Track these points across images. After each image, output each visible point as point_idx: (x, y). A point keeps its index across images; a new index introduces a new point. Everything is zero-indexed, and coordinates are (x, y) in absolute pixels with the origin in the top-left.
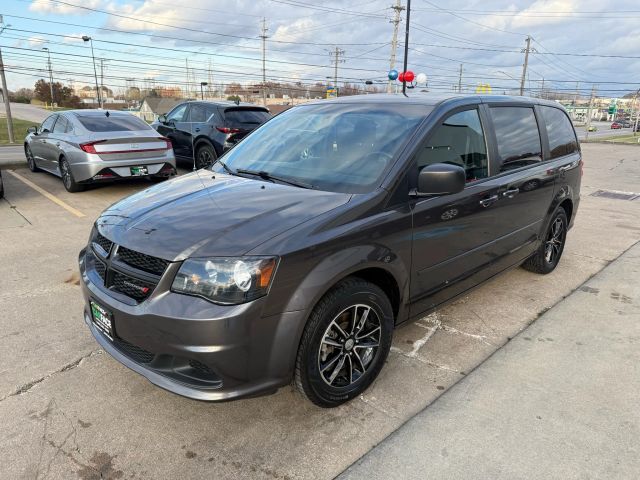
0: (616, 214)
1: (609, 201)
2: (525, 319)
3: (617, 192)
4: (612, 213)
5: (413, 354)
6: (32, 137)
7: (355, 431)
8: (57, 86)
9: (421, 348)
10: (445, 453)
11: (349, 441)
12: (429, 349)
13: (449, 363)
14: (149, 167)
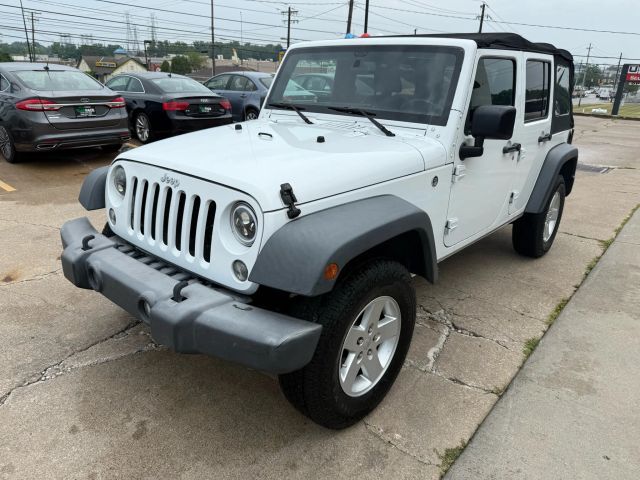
5: (430, 367)
9: (437, 359)
13: (475, 379)
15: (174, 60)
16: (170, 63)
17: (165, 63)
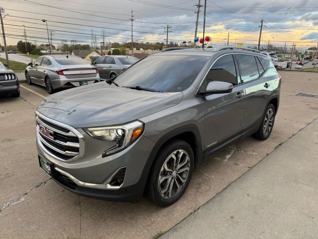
0: (309, 104)
1: (305, 98)
2: (273, 147)
3: (309, 94)
4: (307, 103)
5: (226, 160)
6: (30, 68)
7: (208, 188)
8: (28, 44)
9: (229, 158)
10: (248, 195)
11: (206, 191)
12: (233, 158)
13: (242, 164)
14: (88, 82)
15: (114, 51)
16: (112, 52)
17: (110, 52)
